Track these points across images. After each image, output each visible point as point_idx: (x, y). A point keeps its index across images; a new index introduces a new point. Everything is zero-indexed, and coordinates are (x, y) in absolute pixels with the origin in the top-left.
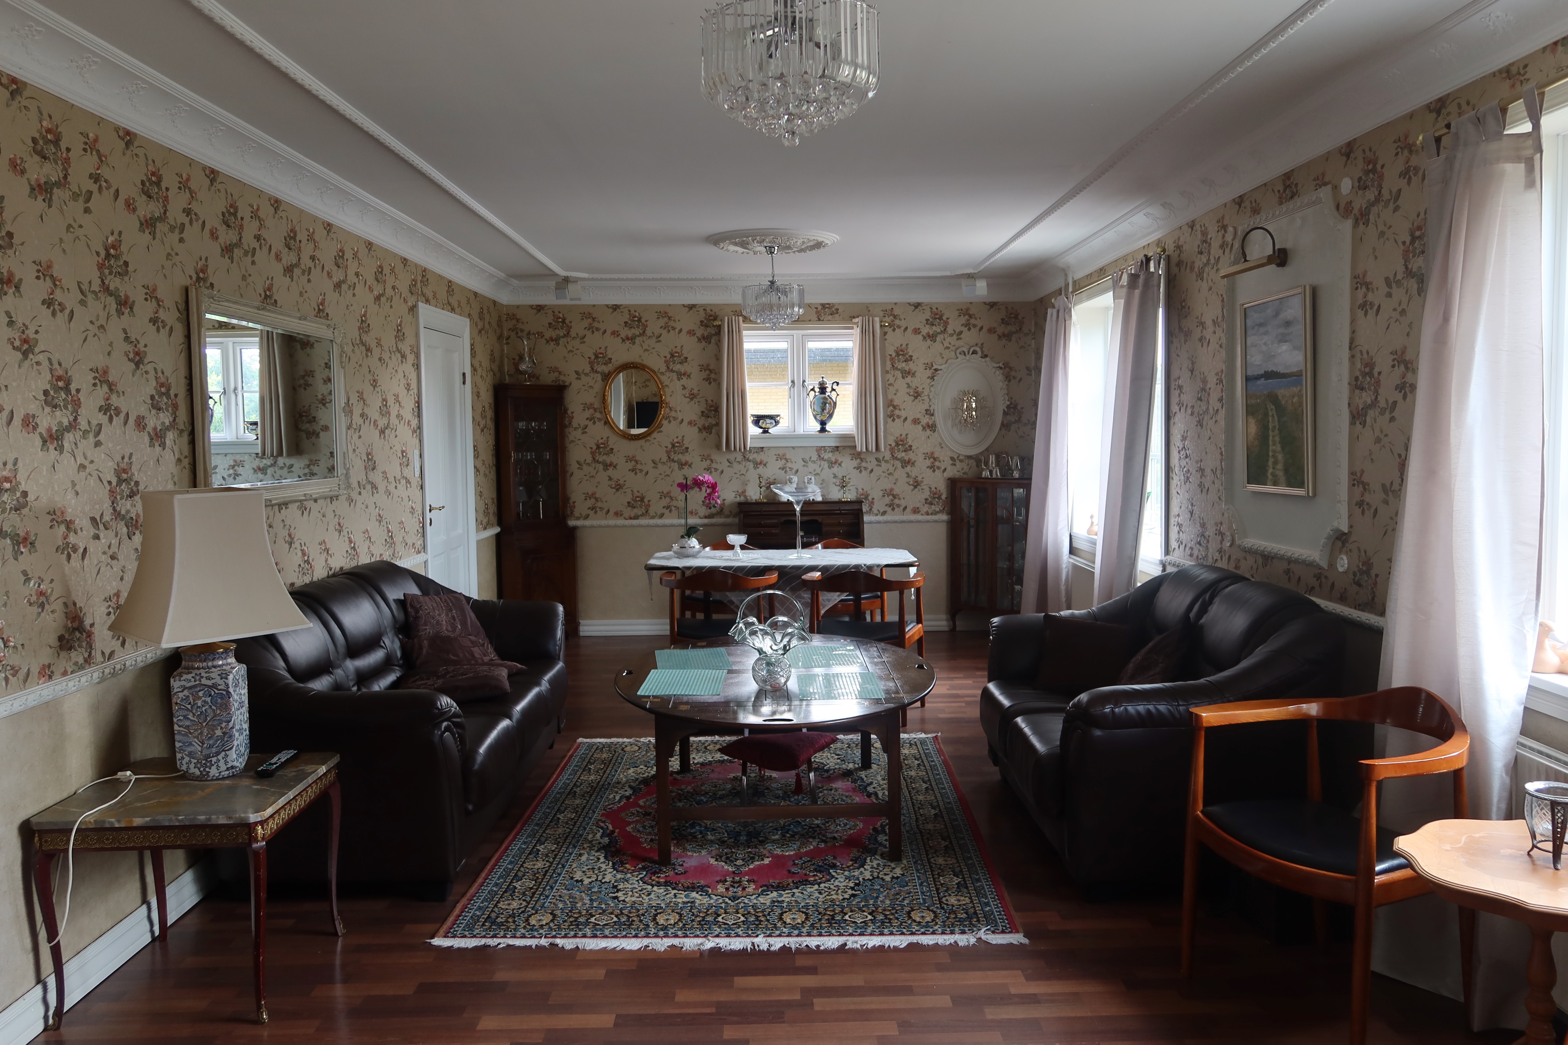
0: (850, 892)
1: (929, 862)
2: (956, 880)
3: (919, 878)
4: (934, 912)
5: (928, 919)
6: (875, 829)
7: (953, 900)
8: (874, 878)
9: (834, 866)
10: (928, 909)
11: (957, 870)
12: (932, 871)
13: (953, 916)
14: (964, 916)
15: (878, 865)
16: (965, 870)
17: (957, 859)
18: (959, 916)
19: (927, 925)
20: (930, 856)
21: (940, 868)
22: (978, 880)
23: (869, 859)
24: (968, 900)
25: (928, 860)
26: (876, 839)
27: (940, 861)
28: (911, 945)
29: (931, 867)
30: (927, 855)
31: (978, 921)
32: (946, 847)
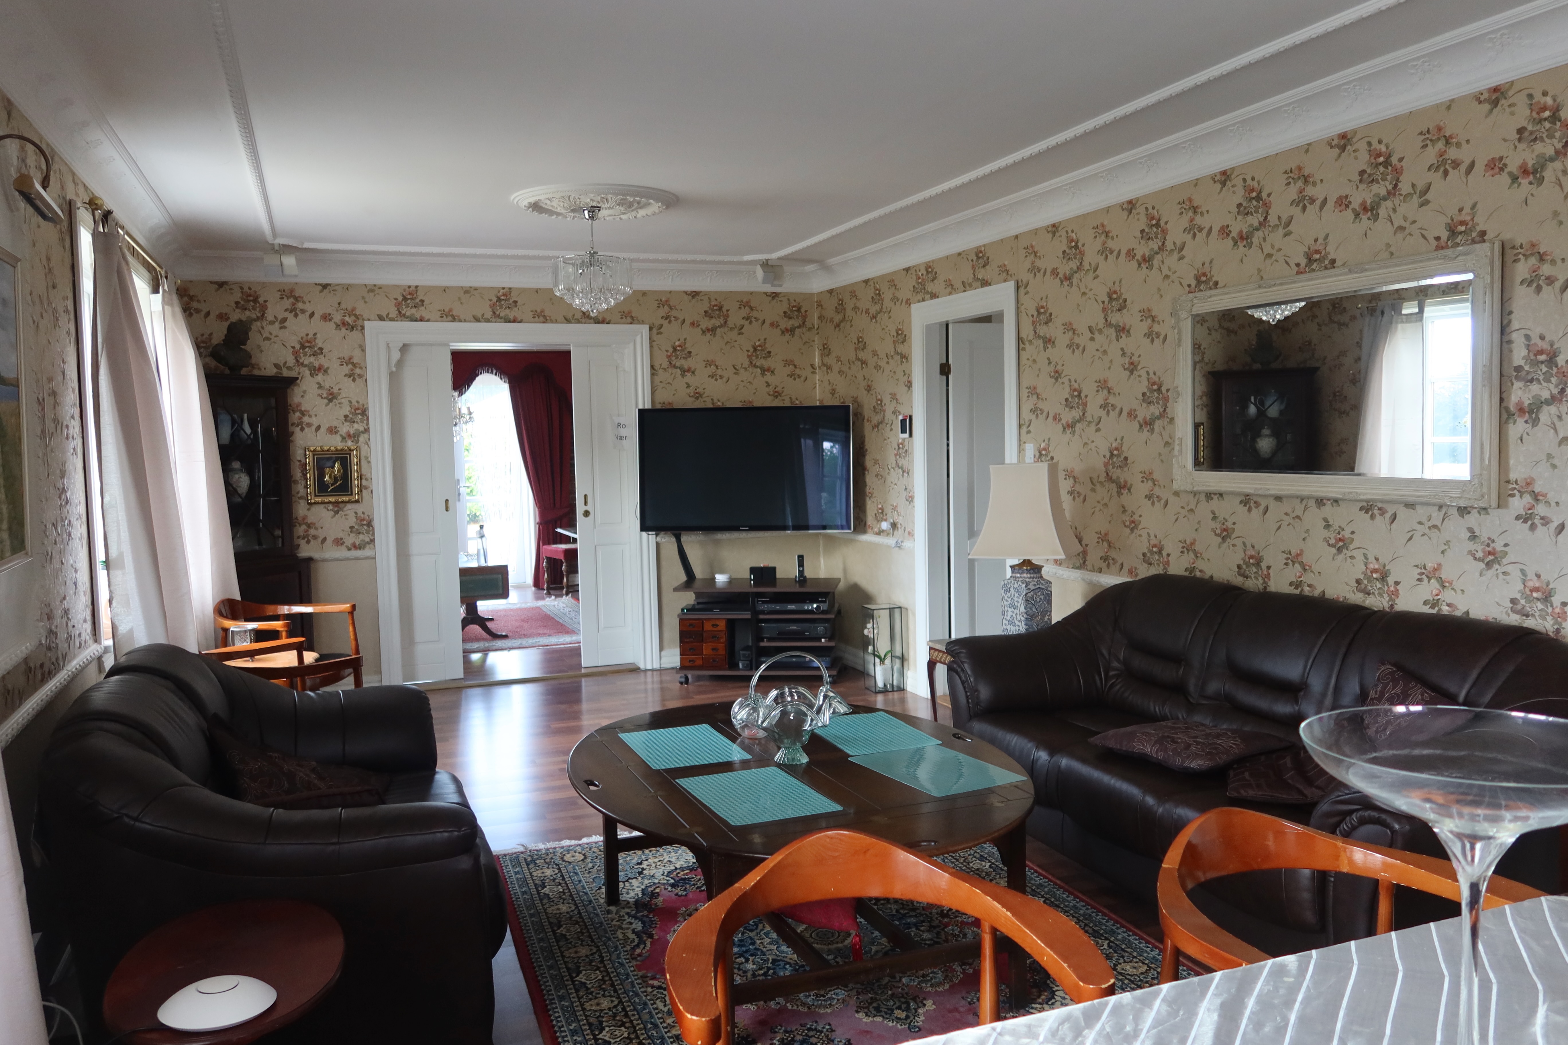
0: (644, 866)
1: (576, 904)
2: (546, 890)
3: (583, 887)
4: (564, 861)
5: (568, 856)
6: (651, 936)
7: (548, 872)
8: (627, 881)
9: (673, 886)
10: (570, 863)
11: (545, 901)
12: (571, 895)
13: (548, 860)
14: (537, 862)
15: (628, 893)
16: (537, 902)
17: (546, 913)
18: (542, 861)
19: (568, 851)
20: (576, 912)
21: (564, 899)
22: (524, 893)
23: (640, 896)
24: (535, 874)
25: (577, 907)
26: (643, 923)
27: (564, 908)
28: (580, 839)
29: (573, 899)
30: (579, 913)
31: (525, 859)
32: (560, 926)
